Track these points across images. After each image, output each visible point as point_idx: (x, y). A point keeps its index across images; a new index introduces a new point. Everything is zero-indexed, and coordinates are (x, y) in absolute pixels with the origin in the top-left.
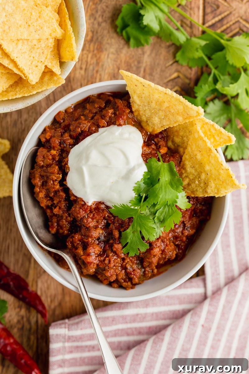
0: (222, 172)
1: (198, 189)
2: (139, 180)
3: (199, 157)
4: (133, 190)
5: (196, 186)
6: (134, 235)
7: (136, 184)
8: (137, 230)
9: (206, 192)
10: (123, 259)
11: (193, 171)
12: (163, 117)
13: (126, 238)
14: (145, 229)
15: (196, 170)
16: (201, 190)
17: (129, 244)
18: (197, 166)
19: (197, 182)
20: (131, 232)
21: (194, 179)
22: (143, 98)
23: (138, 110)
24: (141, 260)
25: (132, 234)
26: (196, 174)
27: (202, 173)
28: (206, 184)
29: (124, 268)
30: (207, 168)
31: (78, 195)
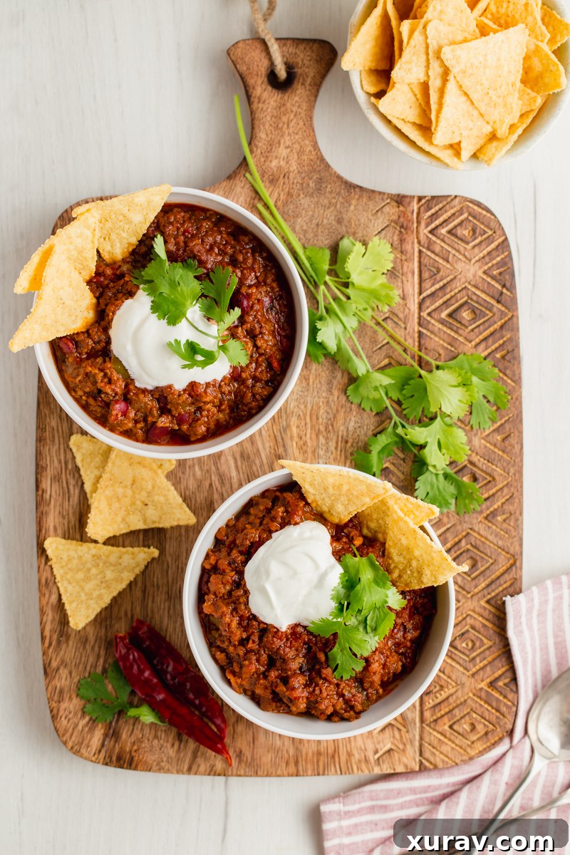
0: (434, 555)
1: (412, 580)
2: (336, 585)
3: (404, 541)
4: (332, 599)
5: (409, 577)
6: (343, 654)
7: (333, 590)
8: (345, 647)
9: (422, 582)
10: (338, 685)
11: (402, 559)
12: (346, 503)
13: (335, 659)
14: (355, 644)
15: (405, 558)
16: (415, 581)
17: (339, 667)
18: (405, 553)
19: (409, 572)
20: (339, 651)
21: (404, 569)
22: (316, 486)
23: (315, 501)
24: (360, 680)
25: (340, 653)
26: (405, 562)
27: (412, 560)
28: (420, 573)
29: (342, 695)
30: (417, 553)
31: (268, 621)
